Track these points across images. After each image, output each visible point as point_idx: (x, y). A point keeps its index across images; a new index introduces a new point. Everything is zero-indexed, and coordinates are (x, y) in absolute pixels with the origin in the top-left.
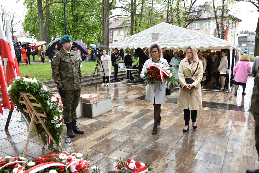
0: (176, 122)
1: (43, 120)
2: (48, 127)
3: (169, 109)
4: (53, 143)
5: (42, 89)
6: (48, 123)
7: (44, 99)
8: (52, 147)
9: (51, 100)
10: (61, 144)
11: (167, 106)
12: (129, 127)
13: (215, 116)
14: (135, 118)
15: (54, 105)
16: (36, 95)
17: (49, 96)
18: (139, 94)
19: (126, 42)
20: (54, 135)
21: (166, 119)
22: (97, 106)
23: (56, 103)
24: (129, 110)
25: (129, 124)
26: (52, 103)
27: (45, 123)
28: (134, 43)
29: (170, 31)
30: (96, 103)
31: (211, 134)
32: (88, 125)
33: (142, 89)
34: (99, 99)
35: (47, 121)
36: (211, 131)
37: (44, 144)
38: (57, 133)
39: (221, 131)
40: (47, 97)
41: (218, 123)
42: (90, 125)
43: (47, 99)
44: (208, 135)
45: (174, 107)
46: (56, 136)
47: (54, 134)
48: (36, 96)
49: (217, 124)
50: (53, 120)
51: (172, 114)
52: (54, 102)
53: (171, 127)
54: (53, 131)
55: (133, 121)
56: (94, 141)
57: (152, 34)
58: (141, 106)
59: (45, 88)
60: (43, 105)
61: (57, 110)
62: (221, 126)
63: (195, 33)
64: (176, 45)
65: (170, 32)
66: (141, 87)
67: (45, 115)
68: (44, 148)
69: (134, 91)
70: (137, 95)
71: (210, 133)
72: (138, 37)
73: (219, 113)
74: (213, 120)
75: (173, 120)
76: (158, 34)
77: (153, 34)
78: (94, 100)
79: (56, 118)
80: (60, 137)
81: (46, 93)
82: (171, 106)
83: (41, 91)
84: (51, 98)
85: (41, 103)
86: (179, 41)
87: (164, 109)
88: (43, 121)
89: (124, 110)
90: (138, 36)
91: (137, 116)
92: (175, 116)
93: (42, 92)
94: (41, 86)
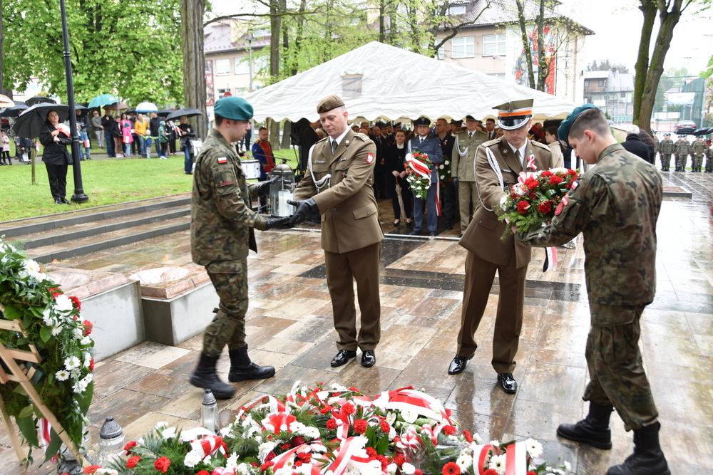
0: (428, 345)
1: (25, 370)
2: (44, 392)
3: (402, 304)
4: (60, 442)
5: (22, 275)
6: (44, 378)
7: (33, 307)
8: (59, 454)
9: (56, 307)
10: (85, 442)
11: (397, 297)
12: (291, 370)
13: (537, 324)
14: (305, 337)
15: (66, 323)
16: (4, 293)
17: (49, 295)
18: (310, 260)
19: (262, 102)
20: (63, 416)
21: (398, 337)
22: (186, 306)
23: (72, 317)
24: (284, 312)
25: (292, 358)
26: (58, 316)
27: (32, 380)
28: (287, 104)
29: (396, 68)
30: (185, 297)
31: (533, 377)
32: (162, 369)
33: (314, 243)
34: (192, 284)
35: (40, 374)
36: (533, 369)
37: (30, 445)
38: (74, 408)
39: (560, 367)
40: (42, 300)
41: (550, 343)
42: (168, 367)
43: (44, 306)
44: (525, 383)
45: (418, 300)
46: (71, 417)
47: (66, 414)
48: (5, 296)
49: (546, 348)
50: (63, 368)
51: (414, 320)
52: (66, 314)
53: (415, 364)
54: (60, 402)
55: (300, 347)
56: (187, 421)
57: (342, 77)
58: (318, 298)
59: (32, 269)
60: (27, 325)
61: (76, 337)
62: (560, 353)
63: (469, 74)
64: (415, 111)
65: (398, 72)
66: (311, 238)
67: (36, 354)
68: (30, 458)
69: (291, 250)
70: (303, 263)
71: (529, 377)
72: (301, 85)
73: (550, 312)
74: (533, 336)
75: (420, 341)
76: (359, 77)
77: (345, 77)
78: (177, 288)
79: (71, 363)
80: (85, 419)
81: (37, 287)
82: (409, 294)
83: (22, 280)
84: (55, 301)
85: (22, 318)
86: (425, 99)
87: (390, 306)
88: (26, 375)
89: (268, 315)
90: (301, 83)
91: (311, 332)
92: (422, 326)
93: (23, 283)
94: (19, 263)
